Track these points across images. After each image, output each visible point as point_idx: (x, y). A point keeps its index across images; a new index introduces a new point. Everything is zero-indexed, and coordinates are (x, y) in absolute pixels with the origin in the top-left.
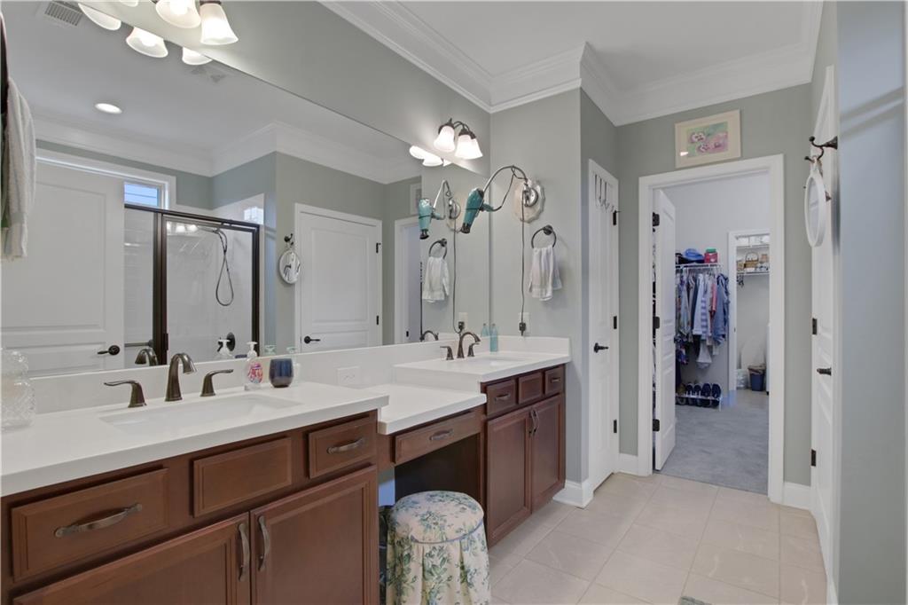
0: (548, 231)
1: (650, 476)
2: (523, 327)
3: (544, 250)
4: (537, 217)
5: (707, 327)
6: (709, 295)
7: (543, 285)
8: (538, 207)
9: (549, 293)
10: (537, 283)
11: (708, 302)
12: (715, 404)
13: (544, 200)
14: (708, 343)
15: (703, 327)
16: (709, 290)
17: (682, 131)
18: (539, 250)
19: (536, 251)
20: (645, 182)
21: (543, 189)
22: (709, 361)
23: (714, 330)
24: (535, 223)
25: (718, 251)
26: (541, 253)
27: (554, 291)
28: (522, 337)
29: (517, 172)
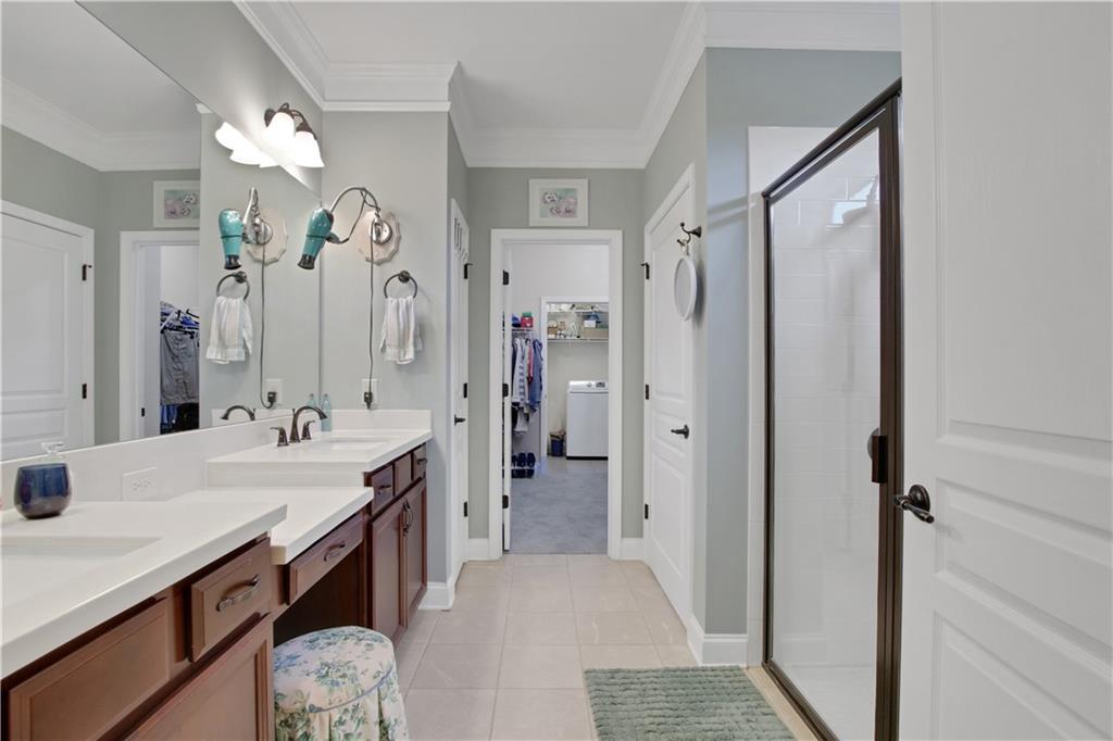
0: (405, 277)
1: (501, 558)
2: (369, 399)
3: (403, 302)
4: (389, 259)
5: (524, 394)
6: (527, 361)
7: (402, 344)
8: (392, 247)
9: (410, 355)
10: (393, 340)
11: (526, 368)
12: (530, 473)
13: (399, 238)
14: (526, 411)
15: (521, 394)
16: (527, 356)
17: (537, 188)
18: (395, 301)
19: (391, 302)
20: (497, 235)
21: (398, 225)
22: (526, 429)
23: (532, 398)
24: (387, 266)
25: (533, 315)
26: (398, 304)
27: (417, 353)
28: (366, 411)
29: (369, 199)
